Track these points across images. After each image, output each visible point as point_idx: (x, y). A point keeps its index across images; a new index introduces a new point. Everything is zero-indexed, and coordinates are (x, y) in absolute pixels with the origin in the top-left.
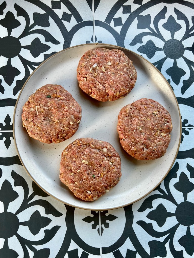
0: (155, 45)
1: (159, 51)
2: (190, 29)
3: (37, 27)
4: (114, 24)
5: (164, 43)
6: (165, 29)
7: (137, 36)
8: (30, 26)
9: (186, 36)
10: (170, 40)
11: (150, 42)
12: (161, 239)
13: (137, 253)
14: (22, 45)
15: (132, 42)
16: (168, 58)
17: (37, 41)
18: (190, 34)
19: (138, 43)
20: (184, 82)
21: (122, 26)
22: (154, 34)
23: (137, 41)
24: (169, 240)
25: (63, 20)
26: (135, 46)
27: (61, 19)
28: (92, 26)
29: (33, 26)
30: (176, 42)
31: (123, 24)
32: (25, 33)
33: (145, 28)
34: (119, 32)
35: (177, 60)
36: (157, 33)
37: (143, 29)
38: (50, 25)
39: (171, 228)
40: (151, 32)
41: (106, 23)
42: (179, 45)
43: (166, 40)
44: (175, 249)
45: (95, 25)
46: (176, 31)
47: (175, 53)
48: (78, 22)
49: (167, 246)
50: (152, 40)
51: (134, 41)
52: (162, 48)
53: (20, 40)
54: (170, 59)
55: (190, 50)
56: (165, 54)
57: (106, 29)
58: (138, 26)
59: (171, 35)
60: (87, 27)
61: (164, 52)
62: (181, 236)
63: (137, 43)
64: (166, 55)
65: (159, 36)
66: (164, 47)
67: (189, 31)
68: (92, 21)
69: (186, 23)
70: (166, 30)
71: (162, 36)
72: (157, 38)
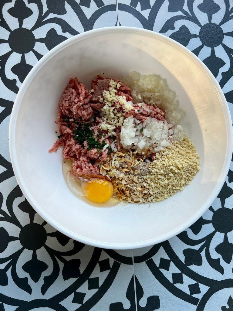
0: (189, 31)
1: (194, 38)
2: (230, 10)
3: (52, 16)
4: (140, 7)
5: (200, 28)
6: (201, 10)
7: (168, 21)
8: (43, 14)
9: (225, 19)
10: (207, 24)
11: (184, 28)
12: (197, 247)
13: (171, 261)
14: (36, 38)
15: (162, 29)
16: (205, 46)
17: (52, 32)
18: (230, 16)
19: (170, 29)
20: (223, 74)
21: (150, 9)
22: (188, 18)
23: (168, 27)
24: (205, 248)
25: (82, 5)
26: (166, 33)
27: (79, 4)
28: (116, 10)
29: (47, 14)
30: (213, 27)
31: (152, 7)
32: (39, 24)
33: (178, 11)
34: (147, 17)
35: (215, 48)
36: (192, 16)
37: (175, 12)
38: (66, 12)
39: (207, 235)
40: (185, 15)
41: (132, 7)
42: (217, 30)
43: (203, 25)
44: (212, 258)
45: (119, 10)
46: (214, 13)
47: (213, 40)
48: (99, 7)
49: (203, 254)
50: (185, 25)
51: (164, 27)
52: (198, 34)
53: (33, 32)
54: (207, 47)
55: (230, 36)
56: (201, 41)
57: (132, 14)
58: (169, 8)
59: (208, 18)
60: (109, 13)
61: (200, 39)
62: (218, 244)
63: (168, 30)
64: (202, 43)
65: (194, 19)
66: (200, 33)
67: (229, 13)
68: (115, 5)
69: (225, 3)
70: (202, 12)
71: (197, 20)
72: (192, 22)
